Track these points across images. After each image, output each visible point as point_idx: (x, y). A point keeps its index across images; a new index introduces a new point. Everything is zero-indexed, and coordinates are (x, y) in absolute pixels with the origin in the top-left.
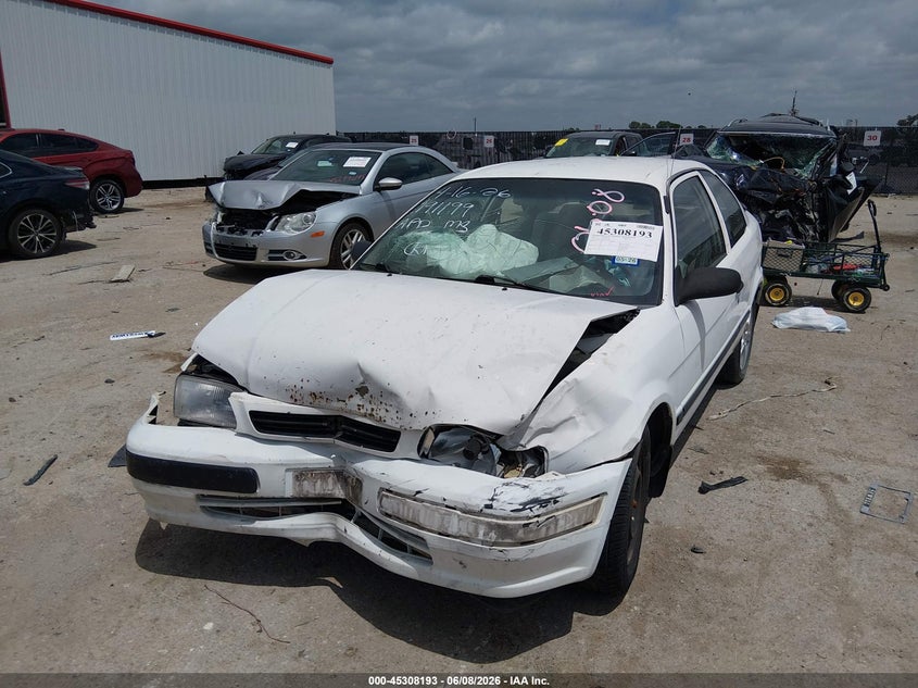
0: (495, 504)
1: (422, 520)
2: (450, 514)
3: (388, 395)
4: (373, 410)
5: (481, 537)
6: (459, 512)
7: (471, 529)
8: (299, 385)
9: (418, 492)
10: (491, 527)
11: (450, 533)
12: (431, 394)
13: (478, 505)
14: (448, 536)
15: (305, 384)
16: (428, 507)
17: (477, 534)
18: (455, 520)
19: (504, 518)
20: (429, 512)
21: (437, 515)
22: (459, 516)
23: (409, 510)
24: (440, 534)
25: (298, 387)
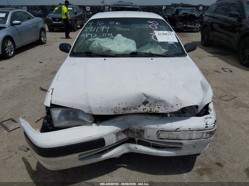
0: (208, 126)
1: (181, 137)
2: (193, 133)
3: (159, 102)
4: (151, 109)
5: (204, 137)
6: (196, 131)
7: (201, 135)
8: (118, 106)
9: (177, 129)
10: (207, 133)
11: (193, 139)
12: (177, 98)
13: (203, 128)
14: (192, 140)
15: (120, 106)
16: (183, 133)
17: (203, 136)
18: (195, 134)
19: (210, 129)
20: (184, 134)
21: (187, 134)
22: (196, 133)
23: (174, 136)
24: (188, 140)
25: (118, 107)
